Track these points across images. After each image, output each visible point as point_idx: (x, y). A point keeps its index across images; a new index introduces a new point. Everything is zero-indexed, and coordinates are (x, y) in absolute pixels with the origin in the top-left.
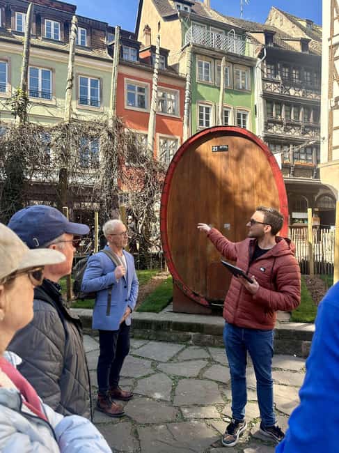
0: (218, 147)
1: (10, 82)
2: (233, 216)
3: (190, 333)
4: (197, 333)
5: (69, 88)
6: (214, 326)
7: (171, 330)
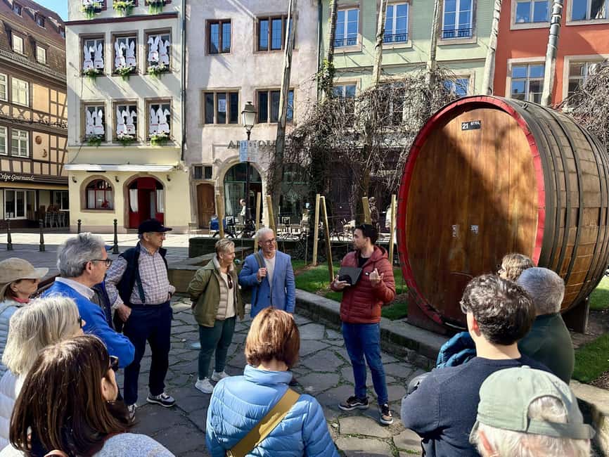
0: (469, 123)
1: (359, 33)
2: (482, 215)
3: (406, 349)
4: (413, 351)
5: (378, 46)
6: (429, 347)
7: (389, 340)
